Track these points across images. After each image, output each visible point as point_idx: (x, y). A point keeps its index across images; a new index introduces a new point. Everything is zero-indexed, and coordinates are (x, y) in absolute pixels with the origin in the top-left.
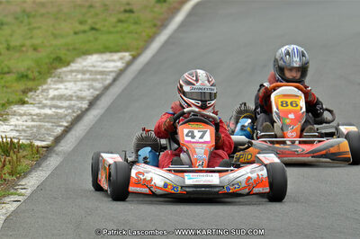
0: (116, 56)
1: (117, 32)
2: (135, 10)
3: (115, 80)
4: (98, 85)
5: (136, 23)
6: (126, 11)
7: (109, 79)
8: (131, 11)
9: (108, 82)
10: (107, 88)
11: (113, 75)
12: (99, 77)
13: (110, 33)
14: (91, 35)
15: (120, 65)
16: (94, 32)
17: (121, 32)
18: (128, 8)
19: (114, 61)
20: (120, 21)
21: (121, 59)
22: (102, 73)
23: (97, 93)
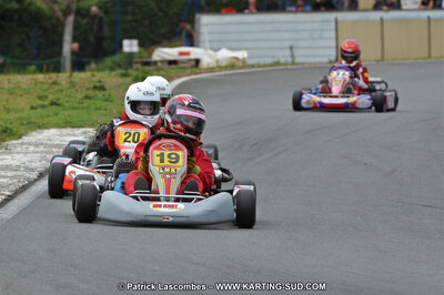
0: (78, 131)
1: (83, 108)
2: (106, 86)
5: (106, 100)
6: (95, 87)
8: (102, 88)
13: (73, 108)
14: (51, 110)
16: (54, 107)
17: (88, 108)
18: (98, 84)
19: (75, 135)
20: (87, 97)
21: (84, 133)
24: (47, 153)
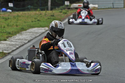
0: (43, 28)
1: (46, 22)
2: (55, 15)
3: (40, 35)
4: (34, 36)
6: (51, 16)
7: (38, 35)
8: (53, 16)
9: (37, 35)
10: (36, 37)
11: (40, 34)
12: (35, 34)
13: (44, 22)
14: (37, 22)
15: (44, 31)
16: (38, 21)
17: (48, 22)
19: (42, 30)
20: (49, 19)
21: (45, 29)
22: (36, 33)
23: (32, 38)
24: (32, 35)
